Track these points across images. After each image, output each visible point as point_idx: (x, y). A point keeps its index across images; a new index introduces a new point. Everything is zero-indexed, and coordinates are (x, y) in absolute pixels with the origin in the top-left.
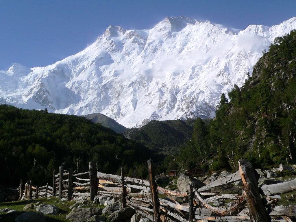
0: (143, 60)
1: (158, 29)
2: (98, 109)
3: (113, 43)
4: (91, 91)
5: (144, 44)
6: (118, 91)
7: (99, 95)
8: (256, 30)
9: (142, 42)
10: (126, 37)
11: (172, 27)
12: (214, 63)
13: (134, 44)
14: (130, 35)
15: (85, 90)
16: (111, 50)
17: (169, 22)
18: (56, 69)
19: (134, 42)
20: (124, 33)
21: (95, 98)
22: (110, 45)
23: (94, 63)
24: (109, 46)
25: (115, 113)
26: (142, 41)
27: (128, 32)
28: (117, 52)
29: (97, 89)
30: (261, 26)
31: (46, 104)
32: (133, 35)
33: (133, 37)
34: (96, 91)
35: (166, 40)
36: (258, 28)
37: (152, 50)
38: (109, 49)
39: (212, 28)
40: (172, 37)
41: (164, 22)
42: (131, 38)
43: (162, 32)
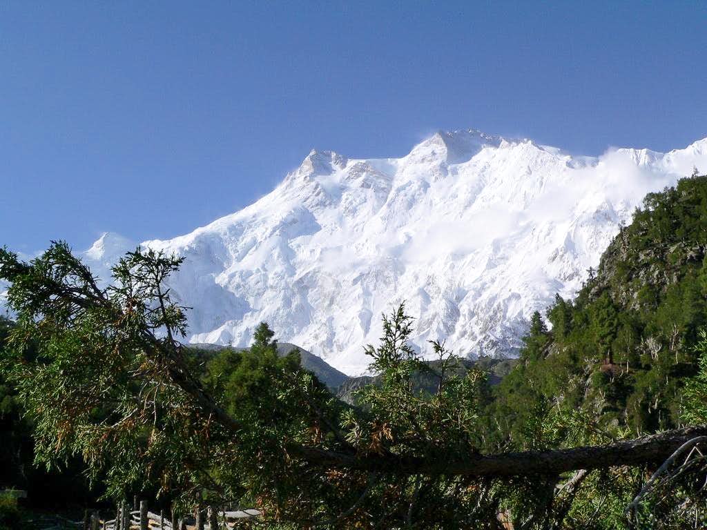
0: (384, 225)
1: (418, 157)
2: (285, 333)
3: (319, 188)
4: (269, 293)
5: (386, 191)
6: (329, 294)
7: (287, 302)
8: (634, 160)
9: (384, 186)
10: (347, 176)
11: (448, 153)
12: (541, 231)
13: (365, 190)
14: (358, 171)
15: (256, 292)
16: (314, 204)
18: (194, 245)
19: (365, 185)
20: (344, 166)
21: (278, 309)
22: (313, 192)
23: (277, 232)
24: (310, 194)
25: (323, 342)
26: (383, 184)
27: (351, 163)
28: (327, 208)
29: (283, 289)
30: (645, 151)
32: (364, 171)
33: (364, 176)
34: (280, 292)
35: (435, 181)
36: (638, 156)
37: (405, 204)
38: (310, 200)
39: (538, 156)
40: (450, 175)
41: (431, 142)
42: (359, 176)
43: (426, 163)
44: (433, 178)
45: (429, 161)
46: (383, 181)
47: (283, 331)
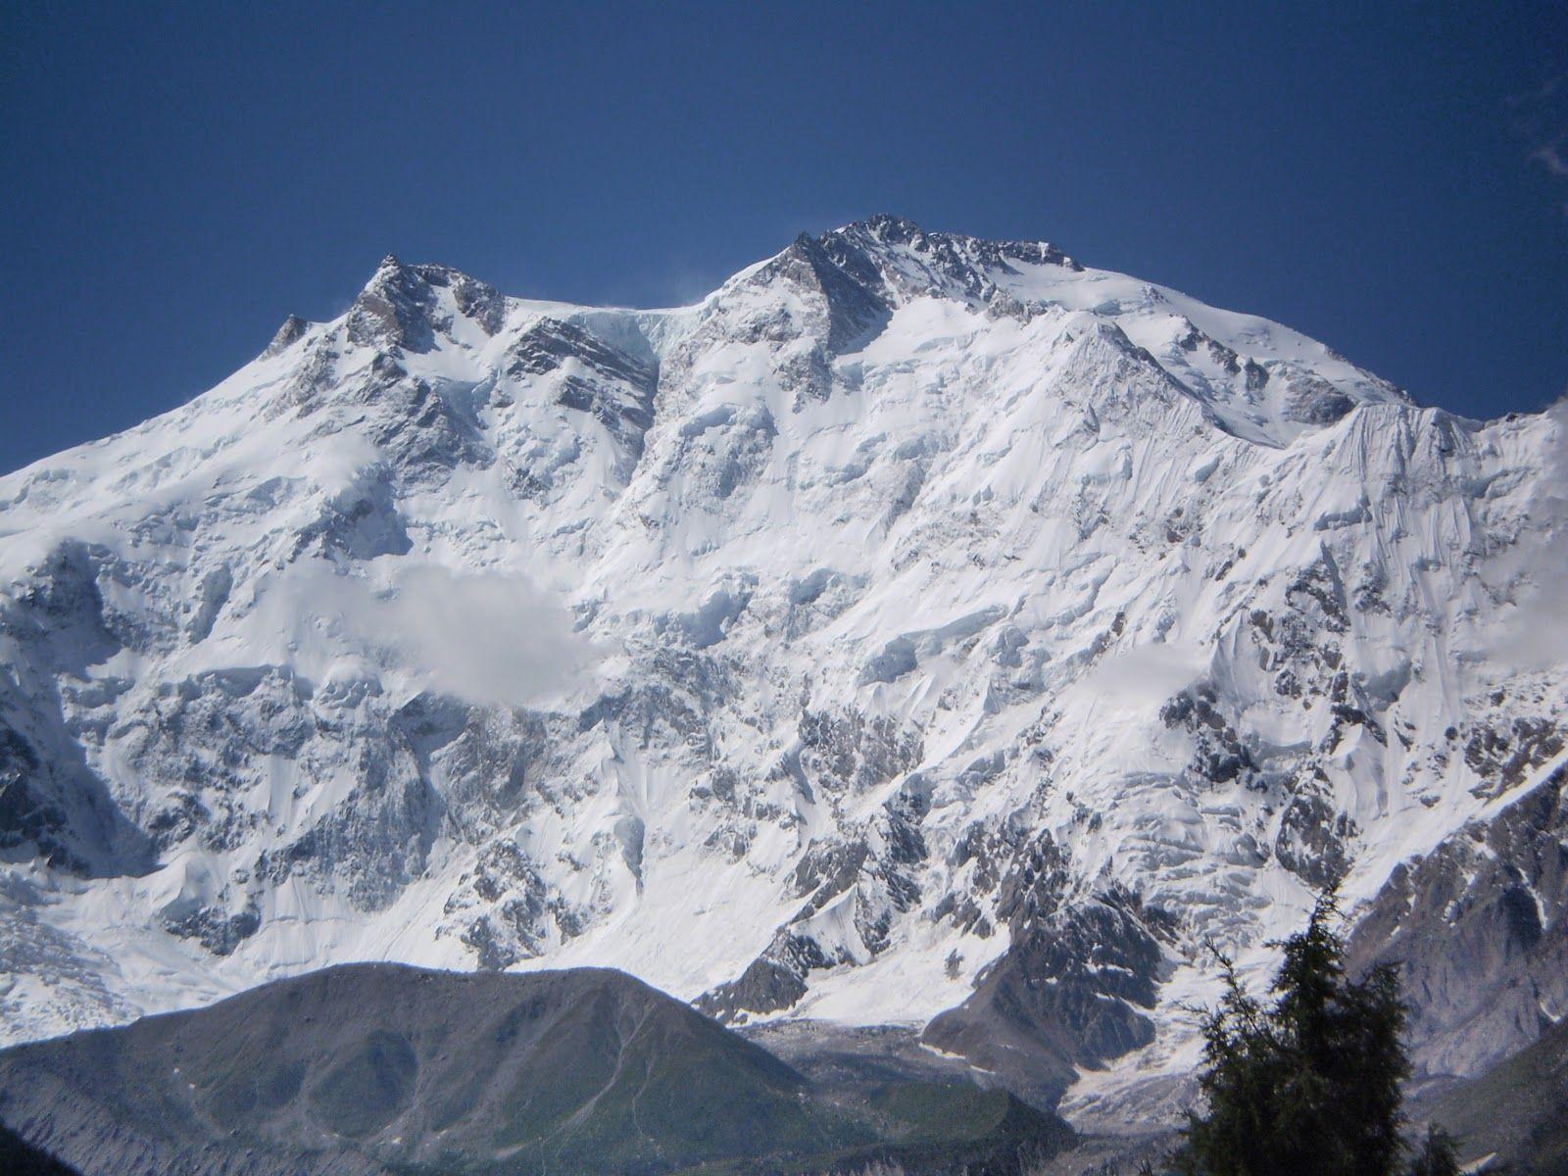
0: (656, 544)
1: (738, 320)
2: (380, 870)
3: (430, 401)
4: (320, 746)
5: (644, 418)
6: (506, 754)
7: (375, 776)
8: (1403, 437)
9: (630, 403)
10: (510, 361)
11: (831, 316)
13: (574, 414)
14: (541, 349)
15: (275, 740)
16: (415, 452)
17: (812, 275)
18: (47, 581)
19: (574, 397)
20: (493, 326)
21: (352, 797)
22: (412, 413)
23: (317, 545)
24: (401, 418)
25: (516, 905)
26: (625, 394)
27: (524, 315)
28: (461, 466)
29: (360, 735)
30: (1431, 413)
31: (18, 834)
32: (563, 350)
33: (567, 367)
34: (352, 744)
35: (797, 410)
36: (1413, 428)
37: (713, 479)
38: (402, 438)
39: (1118, 377)
40: (837, 389)
41: (773, 270)
42: (550, 366)
43: (763, 345)
44: (791, 398)
45: (772, 338)
46: (626, 386)
47: (373, 865)
